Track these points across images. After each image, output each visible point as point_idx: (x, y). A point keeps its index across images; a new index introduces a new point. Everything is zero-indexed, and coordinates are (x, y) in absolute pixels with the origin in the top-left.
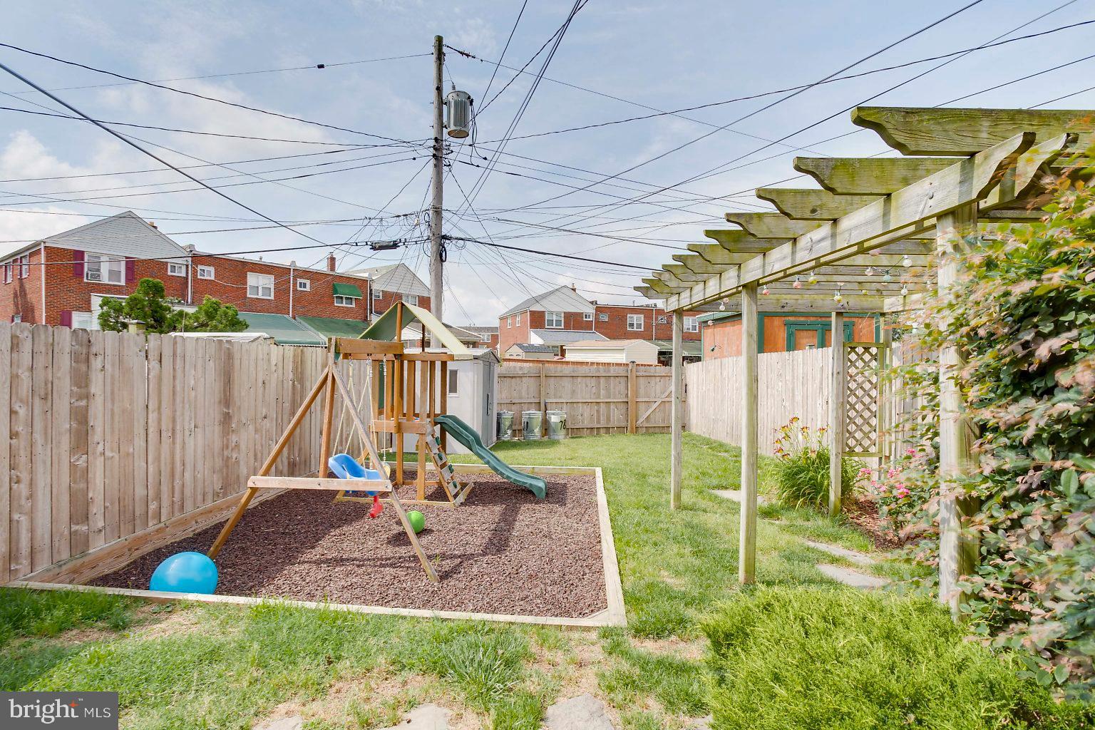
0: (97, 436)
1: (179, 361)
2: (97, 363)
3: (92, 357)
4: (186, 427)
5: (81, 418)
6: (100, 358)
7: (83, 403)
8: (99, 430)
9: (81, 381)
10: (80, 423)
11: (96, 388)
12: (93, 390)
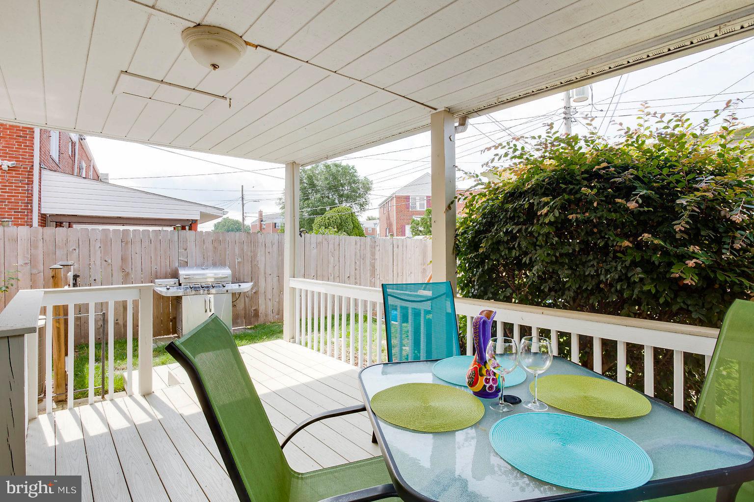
0: (377, 272)
1: (405, 248)
2: (377, 249)
3: (376, 246)
4: (408, 272)
5: (373, 266)
6: (378, 247)
7: (373, 261)
8: (378, 270)
9: (373, 254)
10: (373, 268)
11: (377, 257)
12: (376, 257)
